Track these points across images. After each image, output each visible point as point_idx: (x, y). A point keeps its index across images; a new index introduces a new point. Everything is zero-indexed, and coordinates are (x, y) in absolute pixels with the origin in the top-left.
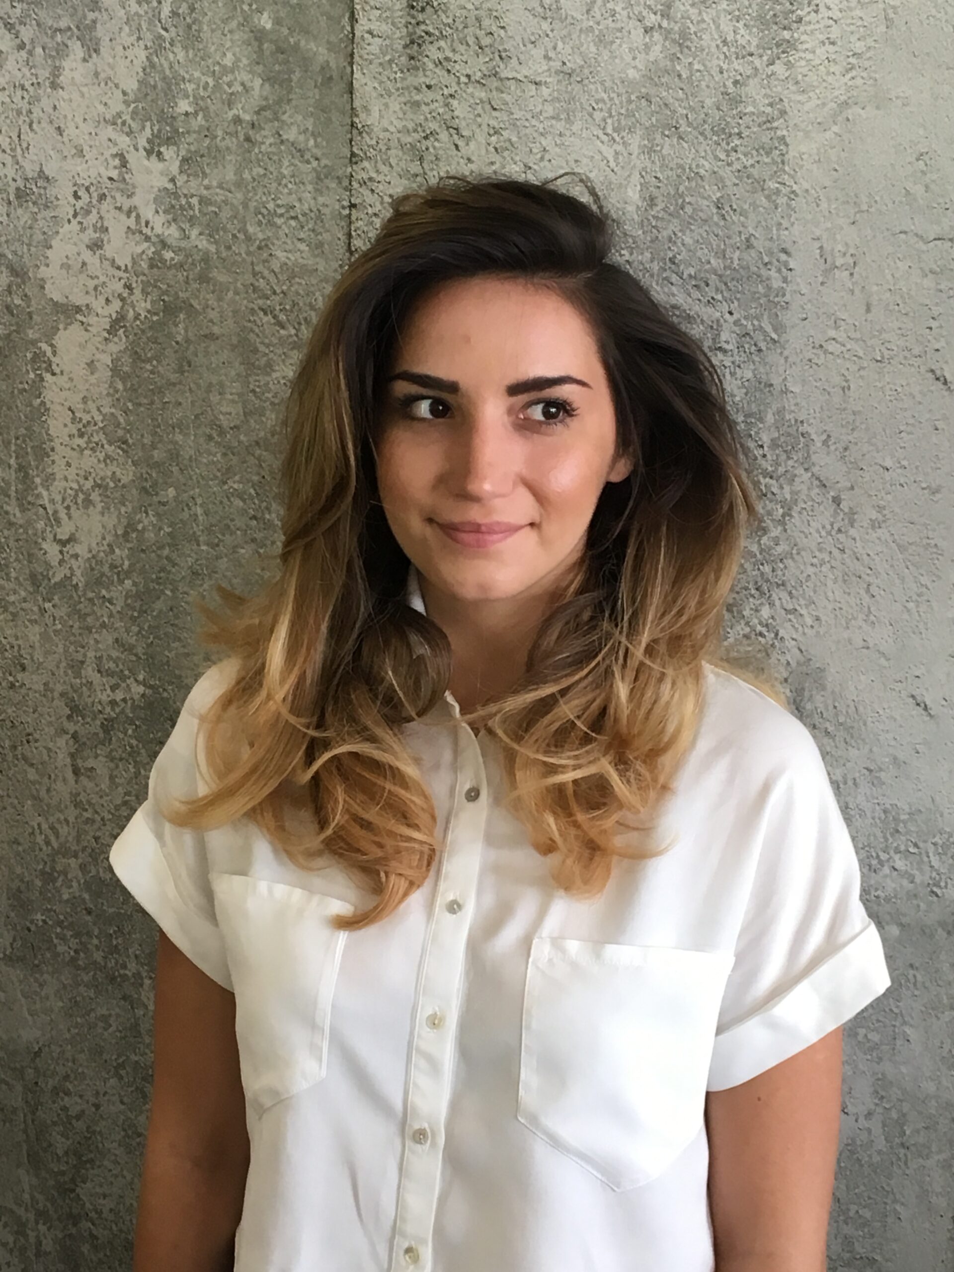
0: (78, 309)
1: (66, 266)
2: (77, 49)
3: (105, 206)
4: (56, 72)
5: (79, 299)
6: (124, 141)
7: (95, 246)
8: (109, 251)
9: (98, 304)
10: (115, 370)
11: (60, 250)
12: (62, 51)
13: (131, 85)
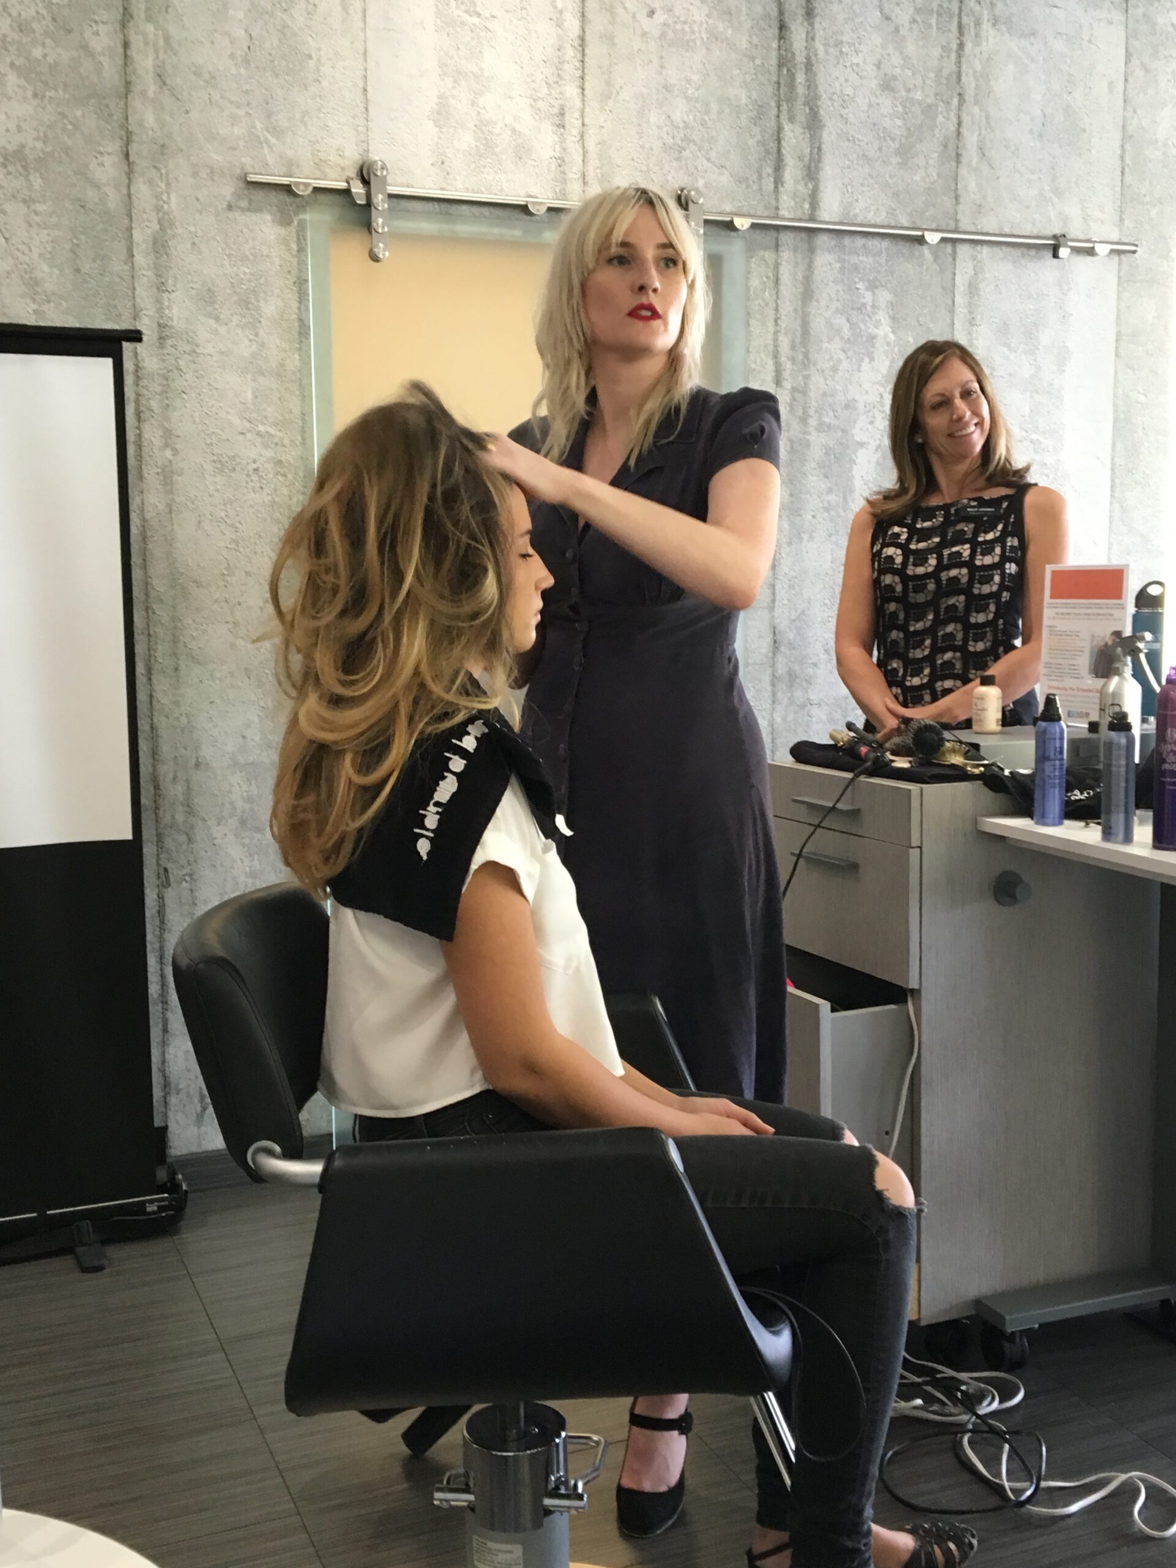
0: (865, 443)
1: (861, 429)
2: (867, 360)
3: (875, 410)
4: (860, 366)
5: (865, 440)
6: (881, 389)
7: (871, 423)
8: (876, 424)
9: (871, 442)
10: (878, 463)
11: (859, 424)
12: (862, 360)
13: (885, 372)
